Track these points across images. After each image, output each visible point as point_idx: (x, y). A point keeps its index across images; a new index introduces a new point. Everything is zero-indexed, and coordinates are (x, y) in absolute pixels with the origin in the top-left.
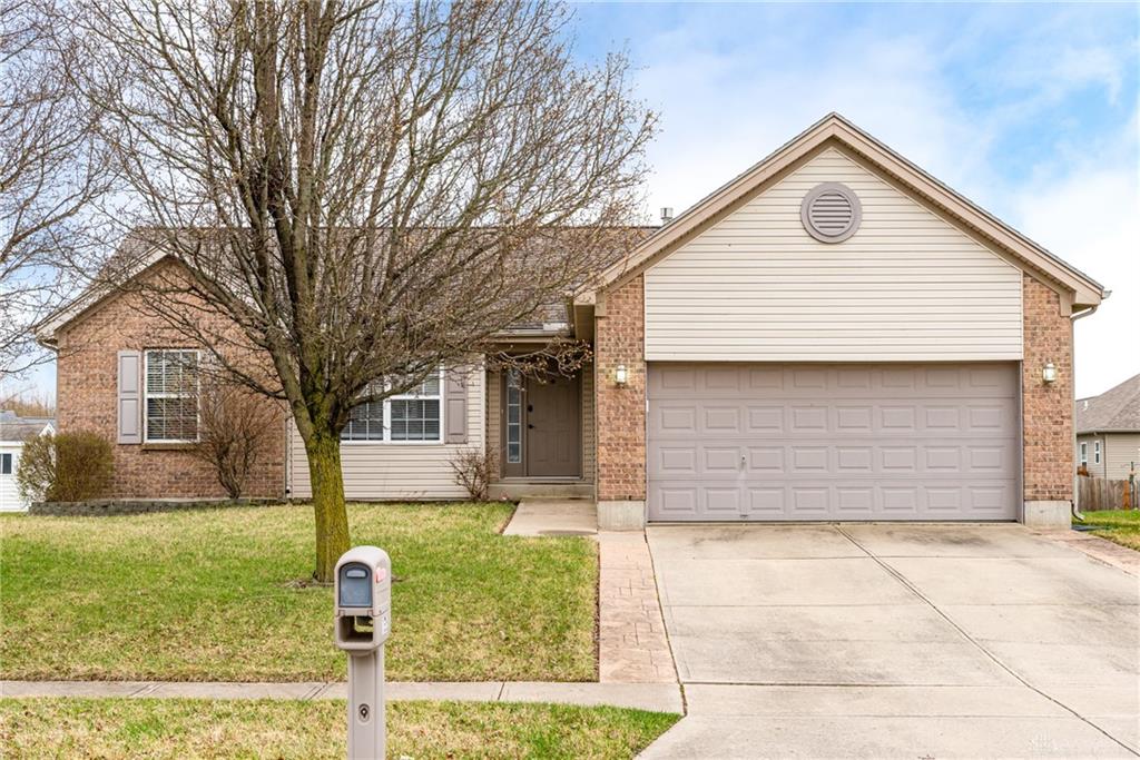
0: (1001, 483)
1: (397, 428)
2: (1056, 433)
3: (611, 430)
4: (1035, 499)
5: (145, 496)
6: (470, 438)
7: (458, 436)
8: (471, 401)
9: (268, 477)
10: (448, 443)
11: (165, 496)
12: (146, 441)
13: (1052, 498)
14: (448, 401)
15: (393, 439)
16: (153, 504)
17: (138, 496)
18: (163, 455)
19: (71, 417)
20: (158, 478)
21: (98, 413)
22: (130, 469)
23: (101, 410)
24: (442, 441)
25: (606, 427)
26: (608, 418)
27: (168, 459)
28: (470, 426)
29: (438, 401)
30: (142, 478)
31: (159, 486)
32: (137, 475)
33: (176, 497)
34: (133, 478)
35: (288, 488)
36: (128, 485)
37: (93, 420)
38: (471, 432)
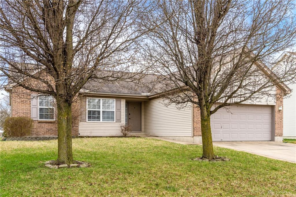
1: (104, 118)
3: (197, 119)
4: (277, 136)
5: (39, 135)
6: (122, 121)
7: (119, 120)
8: (122, 112)
9: (74, 130)
10: (116, 122)
11: (45, 135)
12: (39, 120)
14: (116, 111)
15: (103, 121)
17: (37, 135)
18: (44, 124)
19: (16, 112)
20: (43, 130)
21: (25, 111)
22: (35, 128)
23: (26, 111)
24: (115, 121)
26: (196, 115)
27: (46, 125)
28: (122, 118)
29: (114, 111)
30: (38, 130)
31: (43, 132)
32: (37, 129)
33: (48, 135)
34: (36, 130)
35: (79, 133)
36: (34, 132)
37: (23, 113)
38: (122, 120)
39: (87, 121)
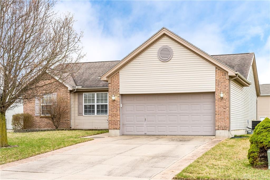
0: (211, 125)
1: (98, 111)
2: (224, 112)
4: (218, 129)
5: (41, 128)
9: (66, 124)
11: (45, 128)
12: (41, 115)
13: (223, 129)
15: (97, 114)
16: (37, 130)
17: (39, 128)
18: (44, 118)
19: (26, 110)
20: (43, 124)
21: (31, 109)
22: (38, 122)
23: (32, 108)
25: (111, 111)
26: (111, 109)
27: (45, 119)
29: (107, 105)
30: (40, 124)
31: (43, 126)
32: (39, 123)
33: (47, 128)
34: (38, 124)
35: (71, 126)
36: (37, 126)
37: (30, 110)
39: (84, 115)
